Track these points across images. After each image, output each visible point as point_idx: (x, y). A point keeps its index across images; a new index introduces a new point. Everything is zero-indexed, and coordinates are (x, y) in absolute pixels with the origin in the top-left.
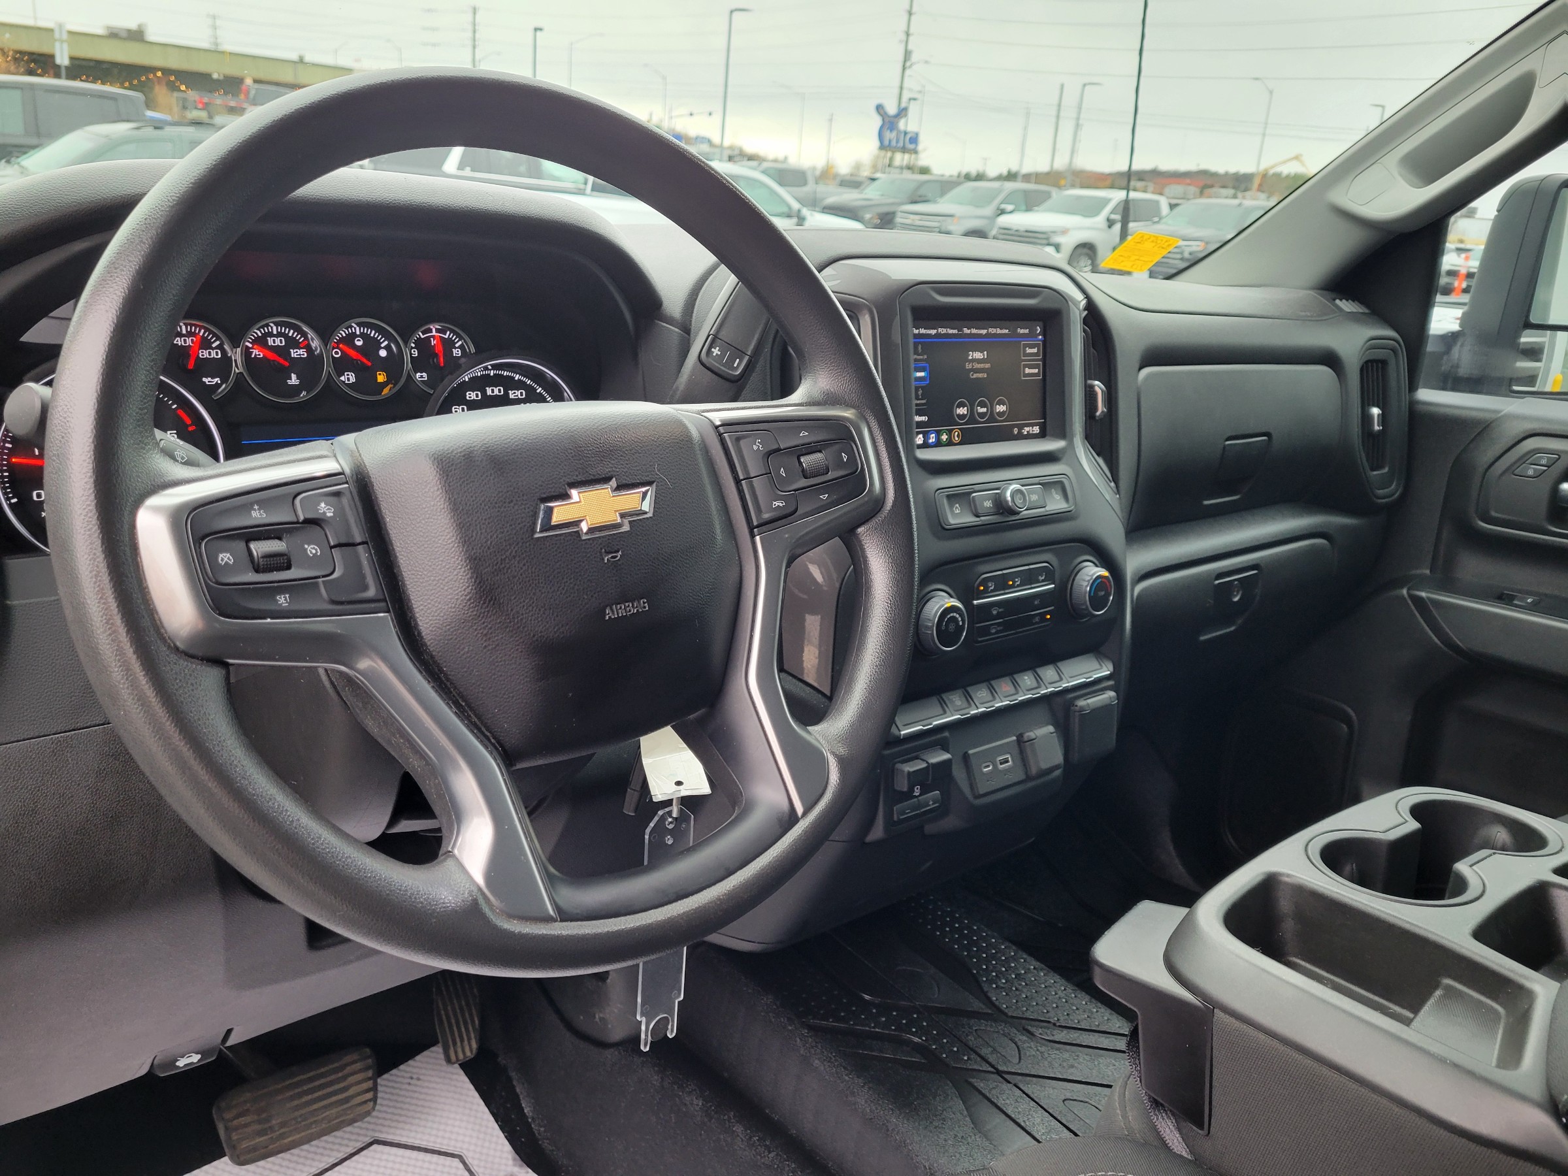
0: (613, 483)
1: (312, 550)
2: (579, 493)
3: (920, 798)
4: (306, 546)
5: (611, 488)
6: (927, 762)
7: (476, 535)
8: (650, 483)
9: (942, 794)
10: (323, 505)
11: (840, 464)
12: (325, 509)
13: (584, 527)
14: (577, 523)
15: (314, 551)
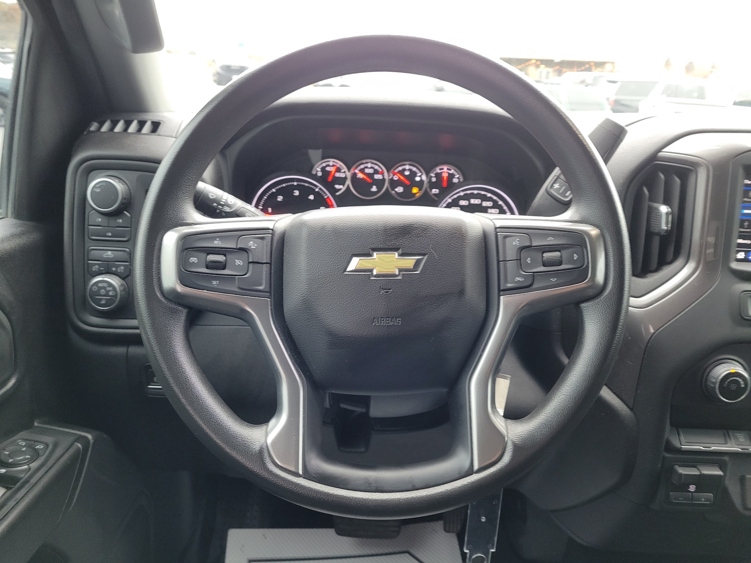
0: (400, 251)
1: (238, 262)
2: (377, 254)
3: (694, 494)
4: (236, 260)
5: (398, 254)
6: (700, 472)
7: (314, 268)
8: (424, 255)
9: (715, 497)
10: (251, 242)
11: (571, 261)
12: (252, 245)
13: (375, 272)
14: (371, 271)
15: (239, 263)
